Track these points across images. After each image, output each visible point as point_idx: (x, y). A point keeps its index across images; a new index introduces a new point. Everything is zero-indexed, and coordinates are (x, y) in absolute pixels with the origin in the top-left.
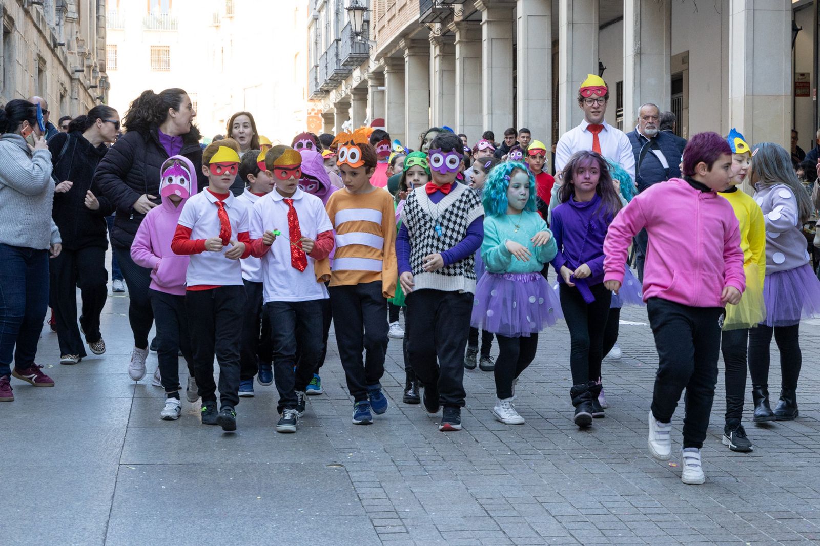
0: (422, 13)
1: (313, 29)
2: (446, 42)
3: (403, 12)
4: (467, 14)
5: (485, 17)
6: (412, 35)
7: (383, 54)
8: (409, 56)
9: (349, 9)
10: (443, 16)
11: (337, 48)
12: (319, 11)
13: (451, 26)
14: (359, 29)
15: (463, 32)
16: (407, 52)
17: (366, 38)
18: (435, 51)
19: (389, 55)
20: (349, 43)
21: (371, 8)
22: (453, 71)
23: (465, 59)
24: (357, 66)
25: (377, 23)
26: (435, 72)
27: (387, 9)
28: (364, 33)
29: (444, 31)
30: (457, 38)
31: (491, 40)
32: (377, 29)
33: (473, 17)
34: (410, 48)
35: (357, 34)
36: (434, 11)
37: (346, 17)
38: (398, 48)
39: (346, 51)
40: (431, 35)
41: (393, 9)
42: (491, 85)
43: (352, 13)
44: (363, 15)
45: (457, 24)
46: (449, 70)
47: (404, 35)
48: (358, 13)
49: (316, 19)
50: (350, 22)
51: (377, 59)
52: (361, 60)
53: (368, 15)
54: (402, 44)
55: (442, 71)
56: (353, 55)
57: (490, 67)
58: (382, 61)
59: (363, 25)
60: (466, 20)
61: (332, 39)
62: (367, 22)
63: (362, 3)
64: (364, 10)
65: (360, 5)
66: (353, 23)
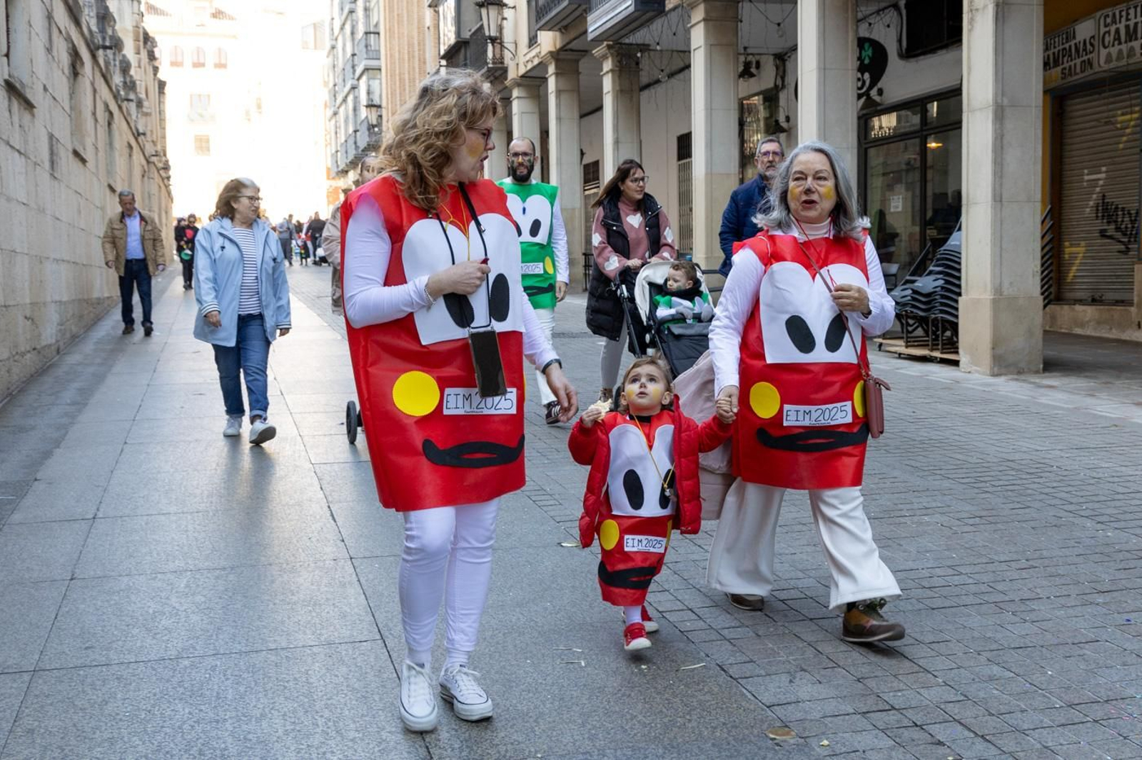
1: (333, 122)
9: (367, 106)
11: (355, 137)
12: (338, 108)
14: (375, 122)
17: (380, 129)
20: (367, 133)
21: (384, 104)
28: (379, 125)
35: (374, 126)
37: (363, 112)
39: (363, 140)
43: (369, 109)
44: (377, 111)
48: (374, 109)
49: (335, 114)
50: (367, 117)
52: (374, 147)
53: (382, 111)
56: (369, 143)
59: (377, 119)
61: (351, 130)
62: (380, 116)
63: (377, 101)
64: (379, 107)
65: (375, 103)
66: (369, 117)
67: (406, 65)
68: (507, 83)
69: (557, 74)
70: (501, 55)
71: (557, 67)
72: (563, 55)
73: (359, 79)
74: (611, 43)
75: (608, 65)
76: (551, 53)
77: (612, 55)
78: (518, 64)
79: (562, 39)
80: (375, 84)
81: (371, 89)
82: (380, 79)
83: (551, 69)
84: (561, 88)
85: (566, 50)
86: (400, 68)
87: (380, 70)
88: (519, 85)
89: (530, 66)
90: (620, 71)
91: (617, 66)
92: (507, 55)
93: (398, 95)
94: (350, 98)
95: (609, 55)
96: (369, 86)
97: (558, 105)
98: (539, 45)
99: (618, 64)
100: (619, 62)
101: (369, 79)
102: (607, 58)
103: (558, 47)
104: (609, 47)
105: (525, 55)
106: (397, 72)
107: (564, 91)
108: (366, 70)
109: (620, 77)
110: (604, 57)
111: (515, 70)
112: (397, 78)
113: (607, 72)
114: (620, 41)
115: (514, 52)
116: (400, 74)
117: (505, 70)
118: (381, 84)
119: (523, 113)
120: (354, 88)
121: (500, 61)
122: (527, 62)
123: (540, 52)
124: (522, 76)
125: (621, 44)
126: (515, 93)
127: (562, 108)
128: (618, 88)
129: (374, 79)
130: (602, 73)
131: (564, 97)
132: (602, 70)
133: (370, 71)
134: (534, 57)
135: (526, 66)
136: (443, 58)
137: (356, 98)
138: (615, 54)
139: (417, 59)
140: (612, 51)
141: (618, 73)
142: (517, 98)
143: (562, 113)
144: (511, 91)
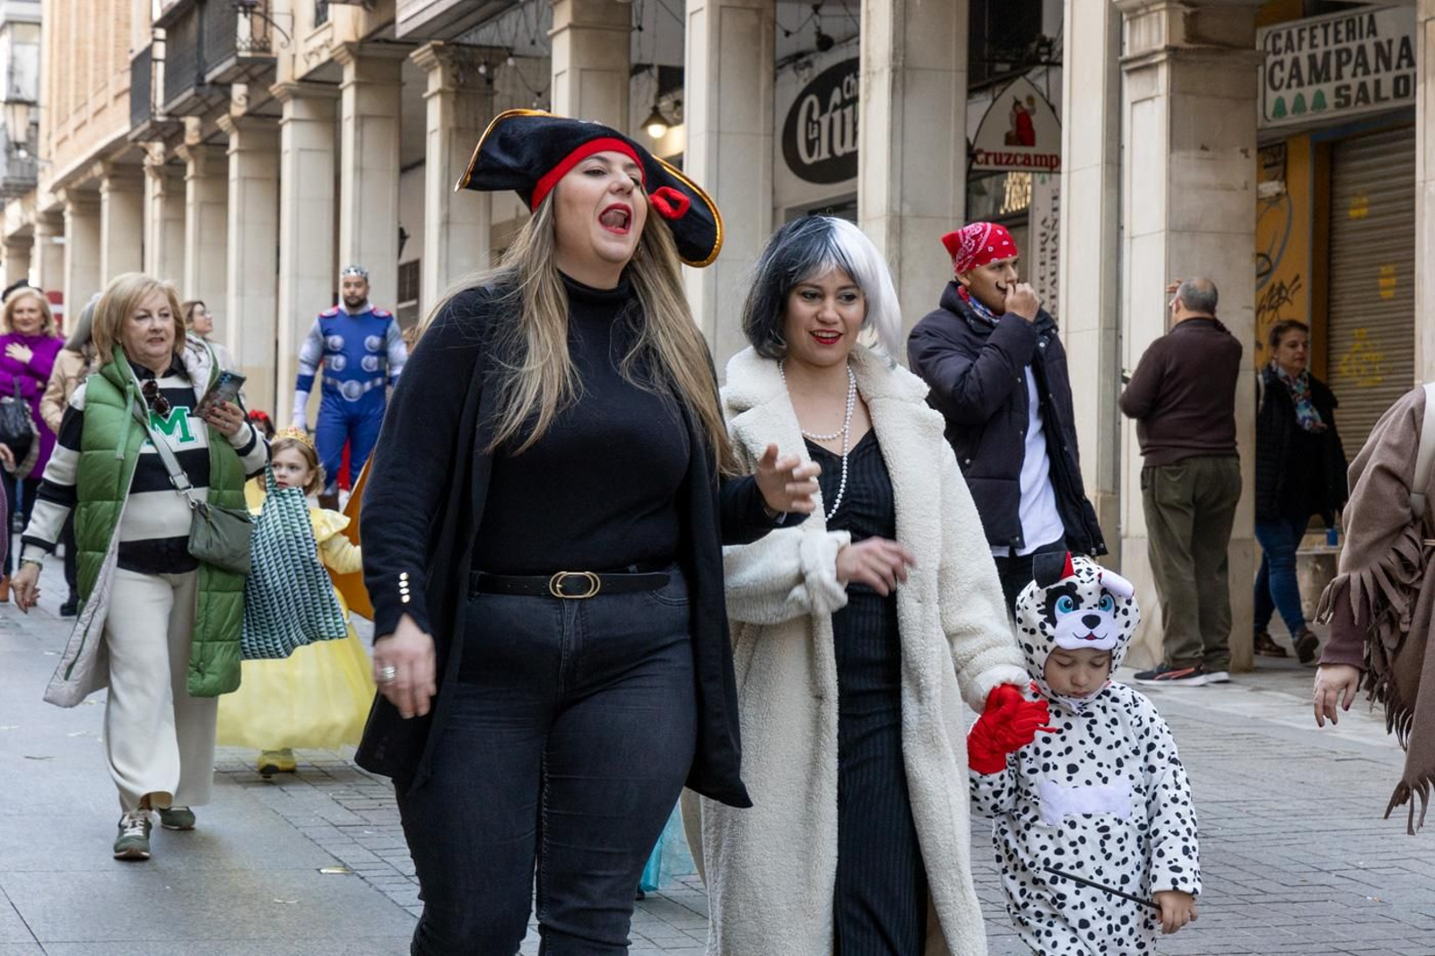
0: (134, 126)
2: (172, 174)
3: (99, 118)
4: (207, 134)
5: (234, 142)
6: (115, 157)
7: (65, 183)
8: (111, 190)
9: (5, 103)
10: (167, 134)
13: (181, 151)
14: (21, 137)
15: (200, 161)
16: (106, 184)
17: (33, 154)
18: (153, 187)
19: (74, 186)
21: (43, 101)
22: (181, 221)
23: (202, 205)
24: (14, 198)
25: (54, 130)
26: (153, 221)
27: (72, 108)
28: (30, 144)
29: (169, 156)
30: (191, 170)
31: (243, 179)
32: (54, 140)
33: (217, 140)
34: (112, 177)
35: (18, 146)
36: (154, 124)
38: (89, 175)
40: (147, 161)
41: (83, 111)
42: (242, 251)
43: (9, 108)
44: (28, 114)
45: (191, 148)
46: (175, 218)
47: (102, 156)
48: (20, 109)
51: (54, 190)
52: (25, 189)
53: (37, 114)
54: (98, 169)
55: (165, 221)
56: (11, 181)
57: (242, 222)
58: (62, 195)
59: (28, 131)
60: (205, 142)
62: (36, 125)
63: (28, 93)
64: (31, 104)
65: (22, 95)
66: (10, 126)
67: (92, 25)
68: (274, 90)
69: (359, 85)
70: (265, 35)
71: (358, 71)
72: (371, 50)
74: (441, 43)
75: (435, 82)
76: (348, 44)
77: (442, 62)
78: (294, 56)
79: (368, 22)
80: (27, 54)
81: (18, 67)
82: (39, 45)
83: (349, 74)
84: (366, 111)
85: (377, 41)
86: (78, 30)
87: (39, 24)
88: (295, 96)
89: (314, 63)
90: (457, 93)
91: (451, 85)
92: (277, 39)
93: (72, 86)
95: (437, 63)
96: (12, 58)
97: (359, 145)
98: (330, 25)
99: (454, 80)
100: (456, 76)
101: (13, 43)
102: (435, 68)
103: (361, 34)
104: (436, 49)
105: (307, 40)
106: (73, 36)
107: (370, 116)
109: (456, 104)
110: (429, 67)
112: (72, 49)
113: (434, 94)
114: (457, 39)
115: (289, 36)
116: (78, 42)
117: (271, 65)
118: (39, 54)
119: (301, 150)
121: (263, 45)
122: (311, 54)
123: (331, 40)
124: (303, 80)
125: (458, 45)
126: (289, 110)
127: (367, 147)
128: (452, 124)
129: (25, 43)
130: (425, 95)
131: (370, 128)
132: (426, 90)
133: (18, 27)
134: (321, 47)
135: (308, 62)
136: (158, 25)
138: (449, 62)
139: (112, 17)
140: (443, 57)
141: (452, 97)
142: (292, 120)
143: (365, 158)
144: (281, 106)
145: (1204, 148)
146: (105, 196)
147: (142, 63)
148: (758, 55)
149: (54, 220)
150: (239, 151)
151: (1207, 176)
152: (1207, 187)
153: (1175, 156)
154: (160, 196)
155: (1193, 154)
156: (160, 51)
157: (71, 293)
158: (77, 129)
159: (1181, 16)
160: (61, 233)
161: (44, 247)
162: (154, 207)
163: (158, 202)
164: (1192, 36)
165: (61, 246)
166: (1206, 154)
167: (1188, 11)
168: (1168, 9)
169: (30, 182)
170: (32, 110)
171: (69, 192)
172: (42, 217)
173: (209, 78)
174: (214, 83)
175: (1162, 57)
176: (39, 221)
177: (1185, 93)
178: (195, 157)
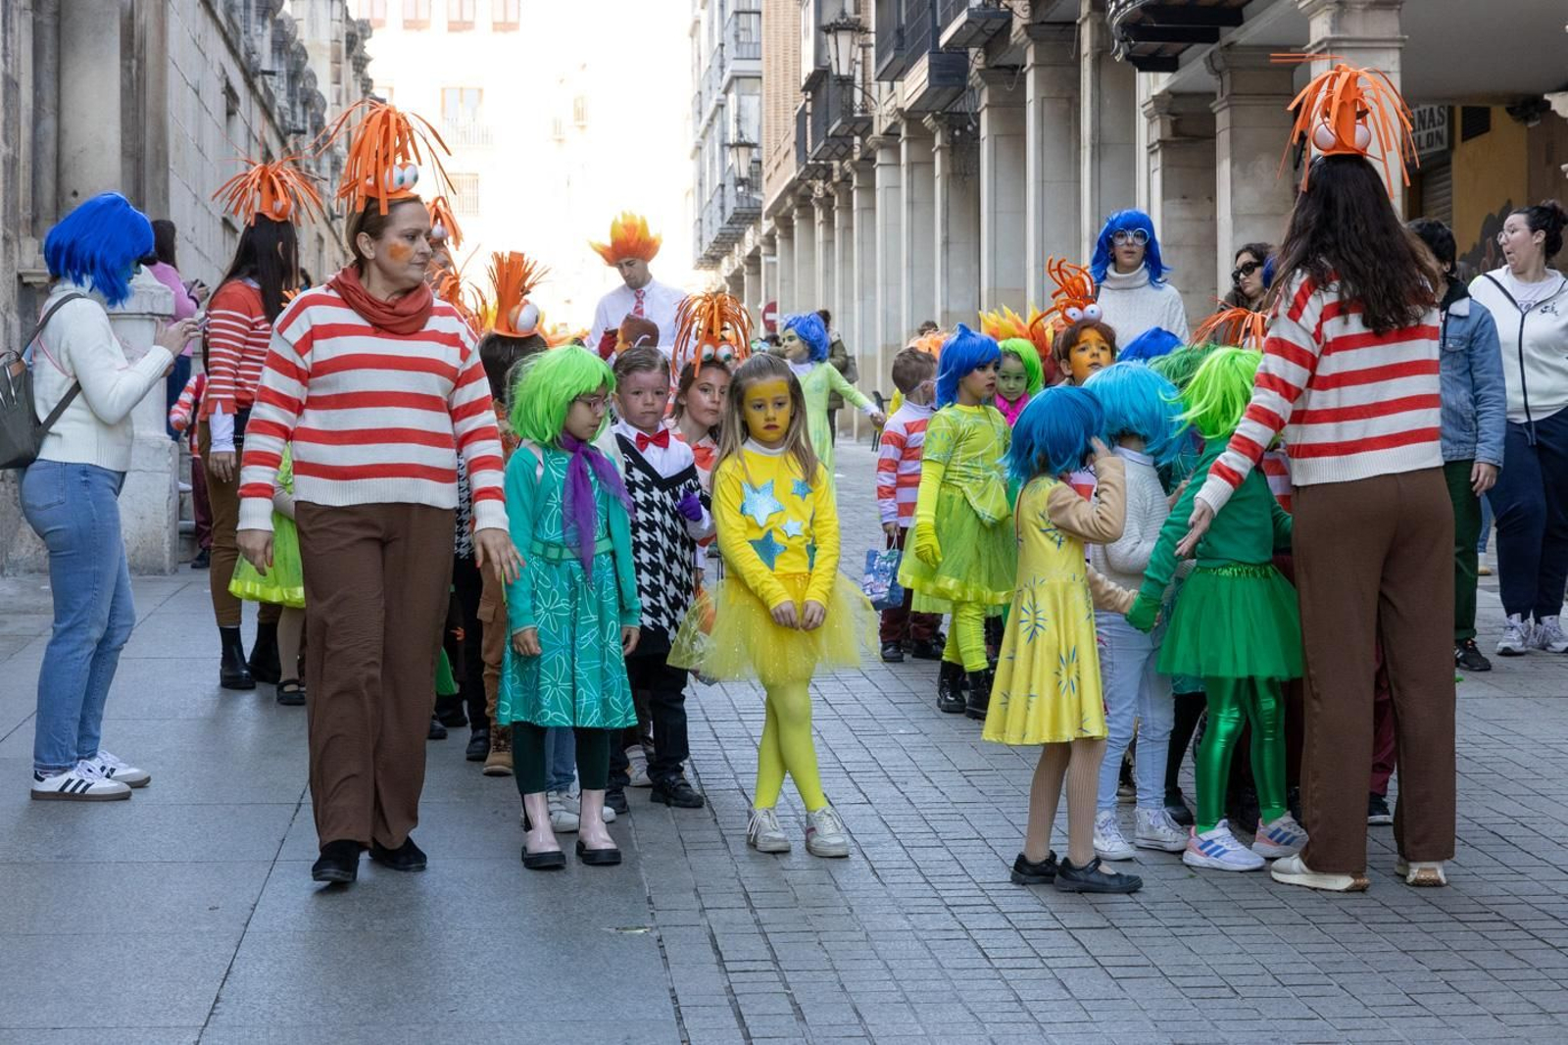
0: (801, 167)
1: (697, 162)
2: (827, 203)
3: (785, 163)
4: (843, 174)
5: (855, 180)
6: (795, 192)
8: (799, 218)
9: (732, 145)
11: (723, 196)
12: (703, 137)
13: (831, 187)
14: (744, 174)
16: (796, 212)
17: (756, 187)
18: (819, 216)
19: (780, 214)
20: (733, 193)
21: (764, 144)
22: (833, 243)
24: (750, 225)
27: (774, 150)
29: (825, 192)
30: (836, 202)
31: (859, 209)
33: (847, 178)
34: (799, 207)
36: (809, 167)
38: (786, 205)
39: (732, 202)
40: (814, 195)
41: (779, 154)
43: (734, 151)
44: (750, 154)
45: (833, 185)
46: (830, 242)
47: (790, 190)
48: (743, 151)
49: (699, 148)
51: (768, 218)
53: (759, 154)
54: (789, 201)
55: (825, 242)
56: (738, 210)
58: (773, 222)
60: (842, 180)
61: (718, 182)
63: (752, 137)
64: (750, 146)
65: (745, 138)
66: (735, 165)
67: (782, 83)
68: (873, 141)
69: (909, 140)
70: (868, 105)
71: (909, 130)
73: (726, 92)
74: (937, 113)
75: (938, 140)
76: (899, 110)
77: (941, 127)
78: (880, 116)
80: (752, 103)
81: (744, 114)
82: (760, 95)
83: (904, 132)
84: (912, 159)
86: (775, 86)
87: (760, 78)
88: (882, 146)
89: (889, 122)
90: (950, 148)
91: (947, 142)
92: (873, 105)
94: (717, 123)
95: (937, 127)
96: (739, 107)
97: (910, 184)
98: (894, 94)
99: (949, 139)
100: (949, 136)
101: (741, 95)
102: (937, 131)
104: (936, 118)
105: (885, 106)
107: (918, 163)
108: (735, 78)
109: (952, 155)
110: (933, 130)
111: (879, 128)
113: (938, 149)
114: (948, 110)
117: (870, 123)
118: (760, 104)
119: (887, 187)
120: (721, 106)
121: (866, 110)
122: (887, 115)
124: (884, 134)
125: (951, 113)
126: (878, 156)
127: (916, 187)
128: (949, 170)
129: (749, 95)
130: (933, 150)
131: (919, 171)
132: (933, 146)
133: (741, 80)
134: (892, 110)
135: (886, 122)
136: (805, 89)
137: (724, 124)
138: (946, 125)
139: (792, 78)
140: (941, 123)
141: (949, 151)
142: (880, 165)
143: (915, 196)
144: (875, 153)
145: (1184, 197)
146: (796, 223)
147: (801, 118)
148: (1069, 127)
149: (770, 240)
150: (858, 188)
151: (1185, 213)
152: (1186, 220)
153: (1167, 203)
154: (822, 222)
155: (1177, 201)
156: (809, 109)
157: (781, 302)
158: (777, 168)
159: (1168, 121)
160: (774, 255)
161: (767, 264)
162: (820, 231)
163: (821, 227)
164: (1176, 132)
165: (774, 263)
166: (1185, 201)
167: (1173, 118)
168: (1161, 118)
169: (756, 211)
170: (755, 150)
171: (776, 219)
172: (764, 239)
173: (830, 132)
174: (833, 136)
175: (1157, 146)
176: (763, 243)
177: (1171, 166)
178: (838, 192)
